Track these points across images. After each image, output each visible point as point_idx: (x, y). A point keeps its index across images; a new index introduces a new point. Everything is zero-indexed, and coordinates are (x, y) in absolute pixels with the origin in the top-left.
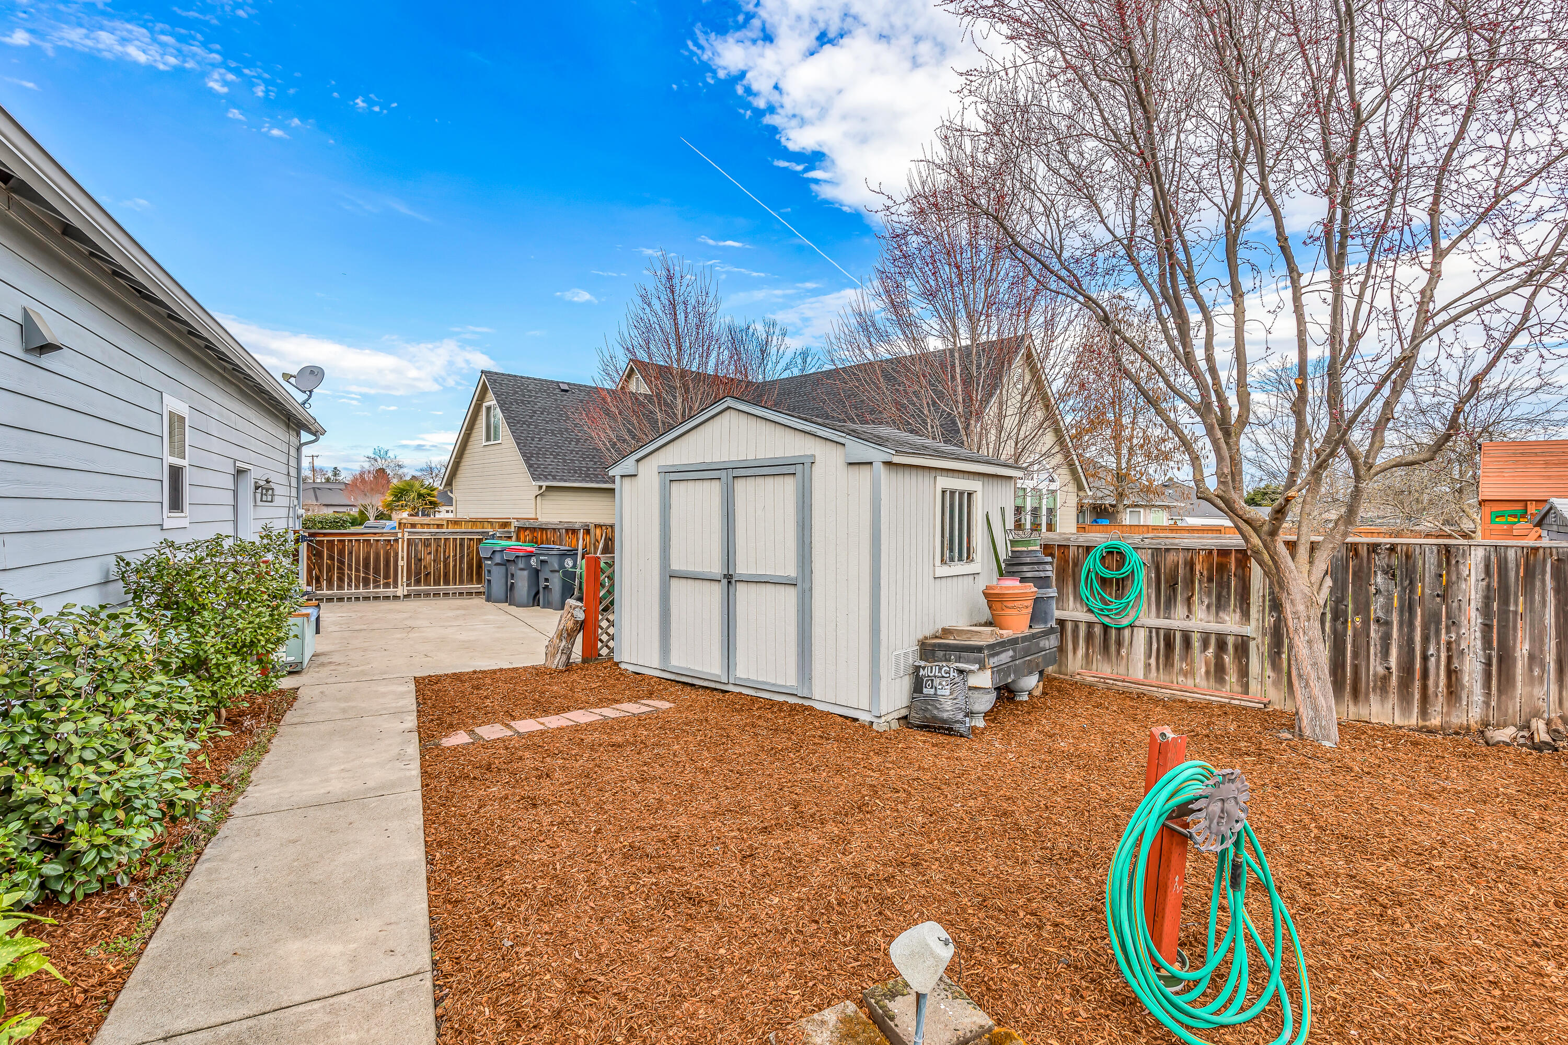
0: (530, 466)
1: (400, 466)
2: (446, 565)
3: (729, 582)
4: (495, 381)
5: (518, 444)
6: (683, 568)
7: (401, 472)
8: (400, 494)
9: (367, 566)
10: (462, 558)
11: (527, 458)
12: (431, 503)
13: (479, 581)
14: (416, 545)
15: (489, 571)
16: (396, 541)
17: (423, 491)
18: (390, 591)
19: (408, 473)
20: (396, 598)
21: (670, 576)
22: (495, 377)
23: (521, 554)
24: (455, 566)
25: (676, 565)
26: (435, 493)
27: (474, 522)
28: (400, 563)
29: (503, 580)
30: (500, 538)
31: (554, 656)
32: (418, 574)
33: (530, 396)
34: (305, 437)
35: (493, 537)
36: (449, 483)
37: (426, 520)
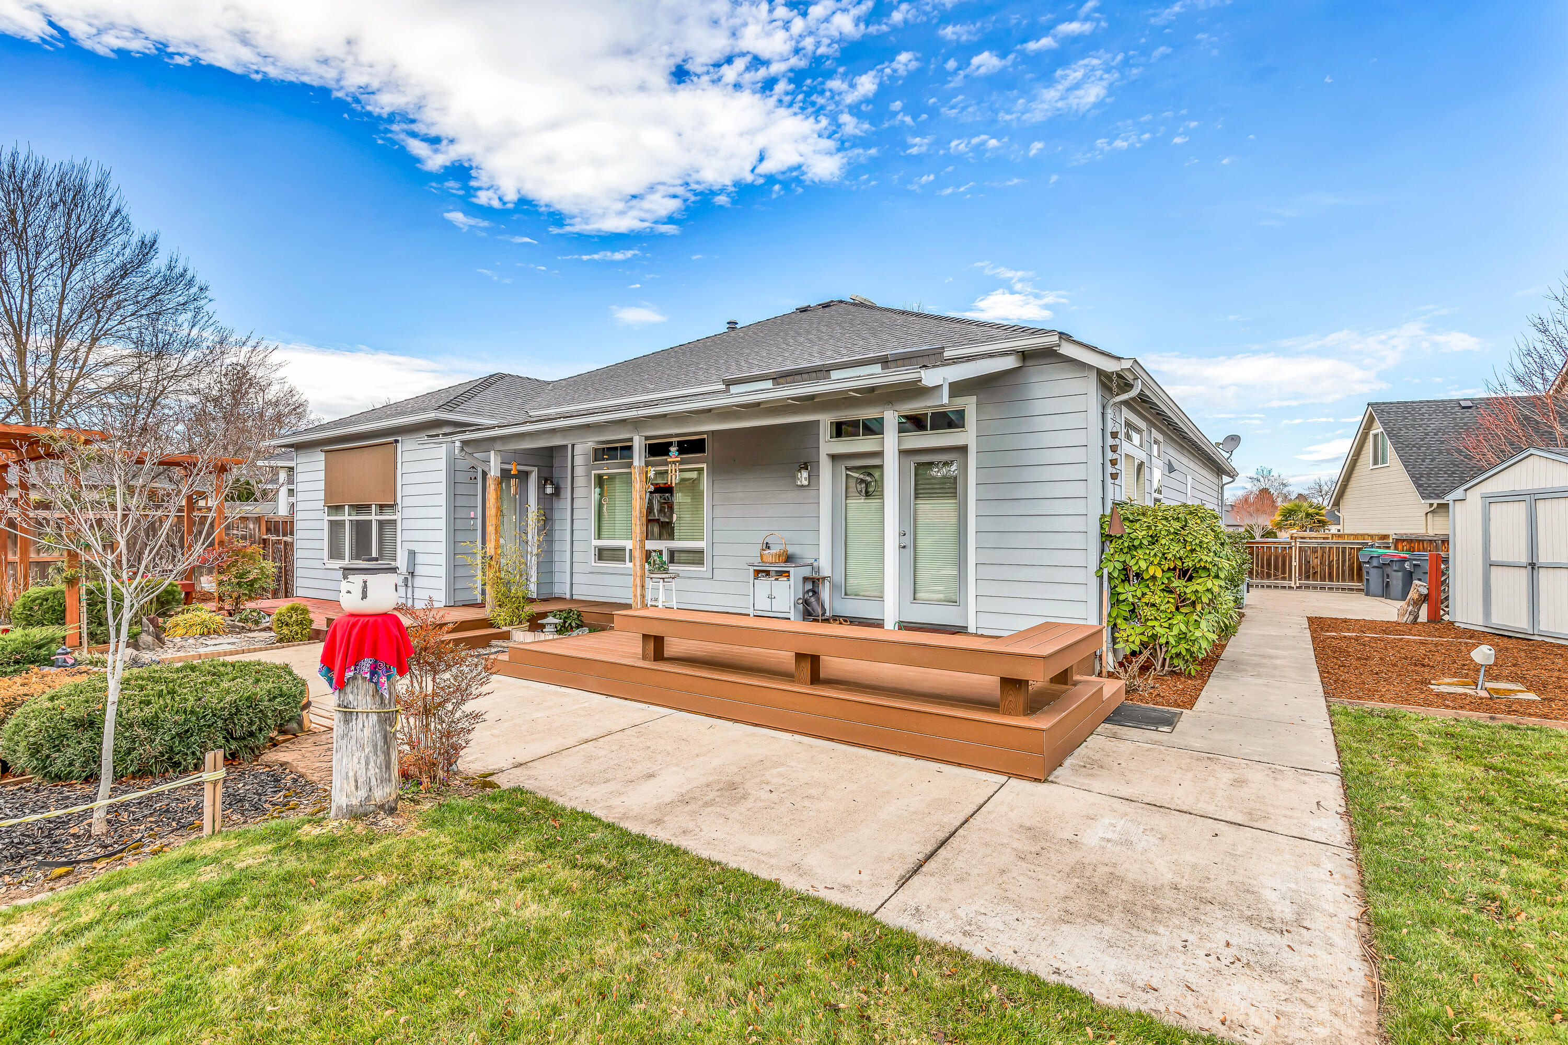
0: (1419, 486)
1: (1284, 485)
2: (1330, 567)
3: (1533, 568)
4: (1382, 411)
5: (1406, 467)
6: (1500, 559)
7: (1285, 490)
8: (1289, 514)
9: (1269, 564)
10: (1344, 562)
11: (1416, 480)
12: (1319, 521)
13: (1360, 579)
14: (1306, 552)
15: (1368, 573)
16: (1291, 548)
17: (1311, 511)
18: (1286, 583)
19: (1294, 491)
20: (1290, 588)
21: (1490, 565)
22: (1382, 407)
23: (1395, 559)
24: (1338, 568)
25: (1494, 558)
26: (1323, 512)
27: (1356, 536)
28: (1294, 564)
29: (1381, 580)
30: (1379, 547)
31: (1404, 615)
32: (1308, 573)
33: (1422, 420)
34: (1226, 479)
35: (1372, 546)
36: (1337, 503)
37: (1314, 534)
